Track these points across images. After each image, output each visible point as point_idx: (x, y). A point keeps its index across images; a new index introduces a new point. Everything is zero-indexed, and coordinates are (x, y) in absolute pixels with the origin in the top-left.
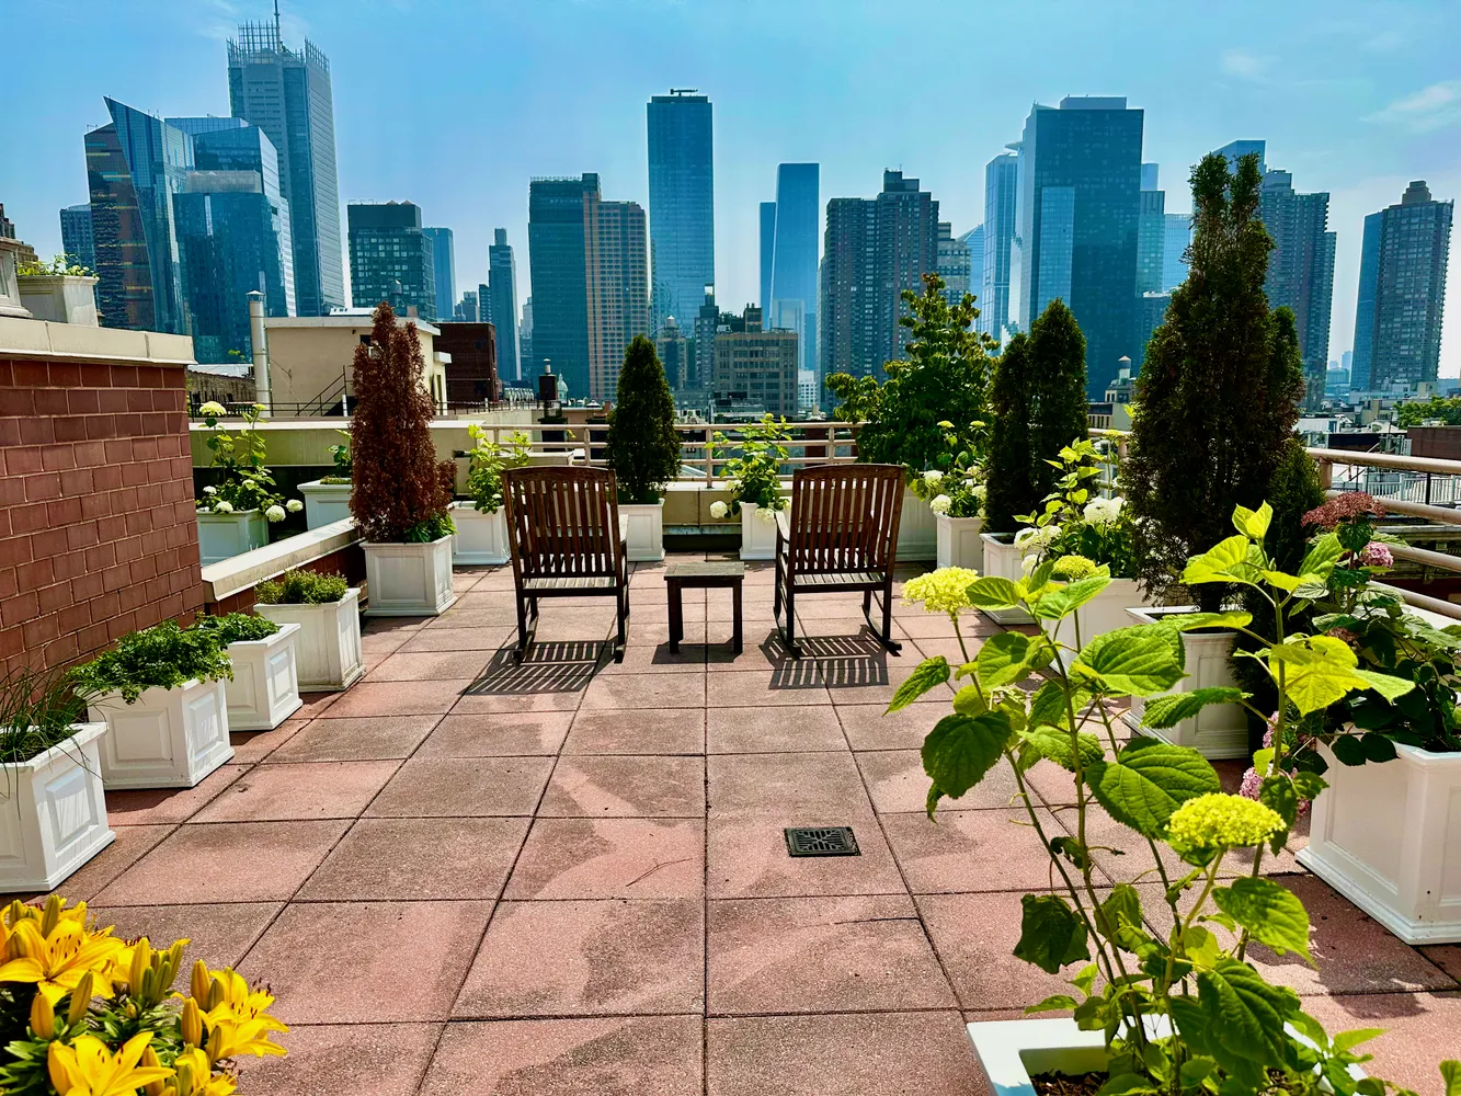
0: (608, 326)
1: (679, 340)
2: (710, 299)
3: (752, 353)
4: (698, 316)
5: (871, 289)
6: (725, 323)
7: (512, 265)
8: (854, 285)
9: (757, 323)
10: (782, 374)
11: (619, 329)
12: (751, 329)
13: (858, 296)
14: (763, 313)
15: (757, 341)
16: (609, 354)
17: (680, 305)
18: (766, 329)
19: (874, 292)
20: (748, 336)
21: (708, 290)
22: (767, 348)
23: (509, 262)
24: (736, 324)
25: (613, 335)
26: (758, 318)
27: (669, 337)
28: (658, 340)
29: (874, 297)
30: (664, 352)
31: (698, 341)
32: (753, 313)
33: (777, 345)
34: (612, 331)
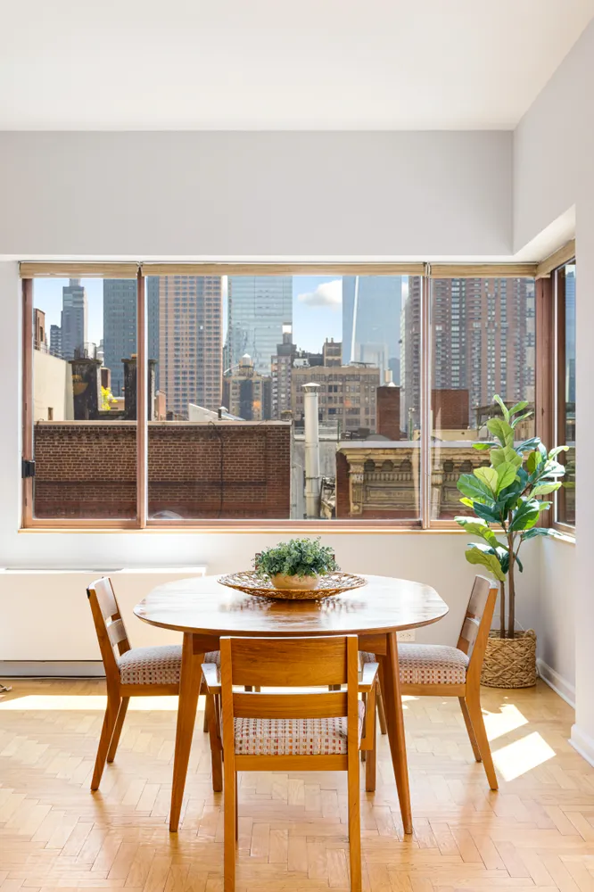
0: (180, 364)
1: (254, 379)
2: (287, 337)
3: (330, 387)
4: (276, 354)
5: (457, 329)
6: (303, 357)
7: (85, 306)
8: (439, 324)
9: (336, 358)
10: (362, 410)
11: (192, 367)
12: (330, 364)
13: (443, 335)
14: (343, 348)
15: (336, 375)
16: (181, 393)
17: (256, 343)
18: (345, 365)
19: (460, 332)
20: (326, 370)
21: (286, 329)
22: (347, 383)
23: (82, 302)
24: (316, 360)
25: (185, 373)
26: (338, 352)
27: (244, 375)
28: (233, 378)
29: (460, 337)
30: (238, 391)
31: (275, 379)
32: (333, 349)
33: (359, 380)
34: (184, 369)
